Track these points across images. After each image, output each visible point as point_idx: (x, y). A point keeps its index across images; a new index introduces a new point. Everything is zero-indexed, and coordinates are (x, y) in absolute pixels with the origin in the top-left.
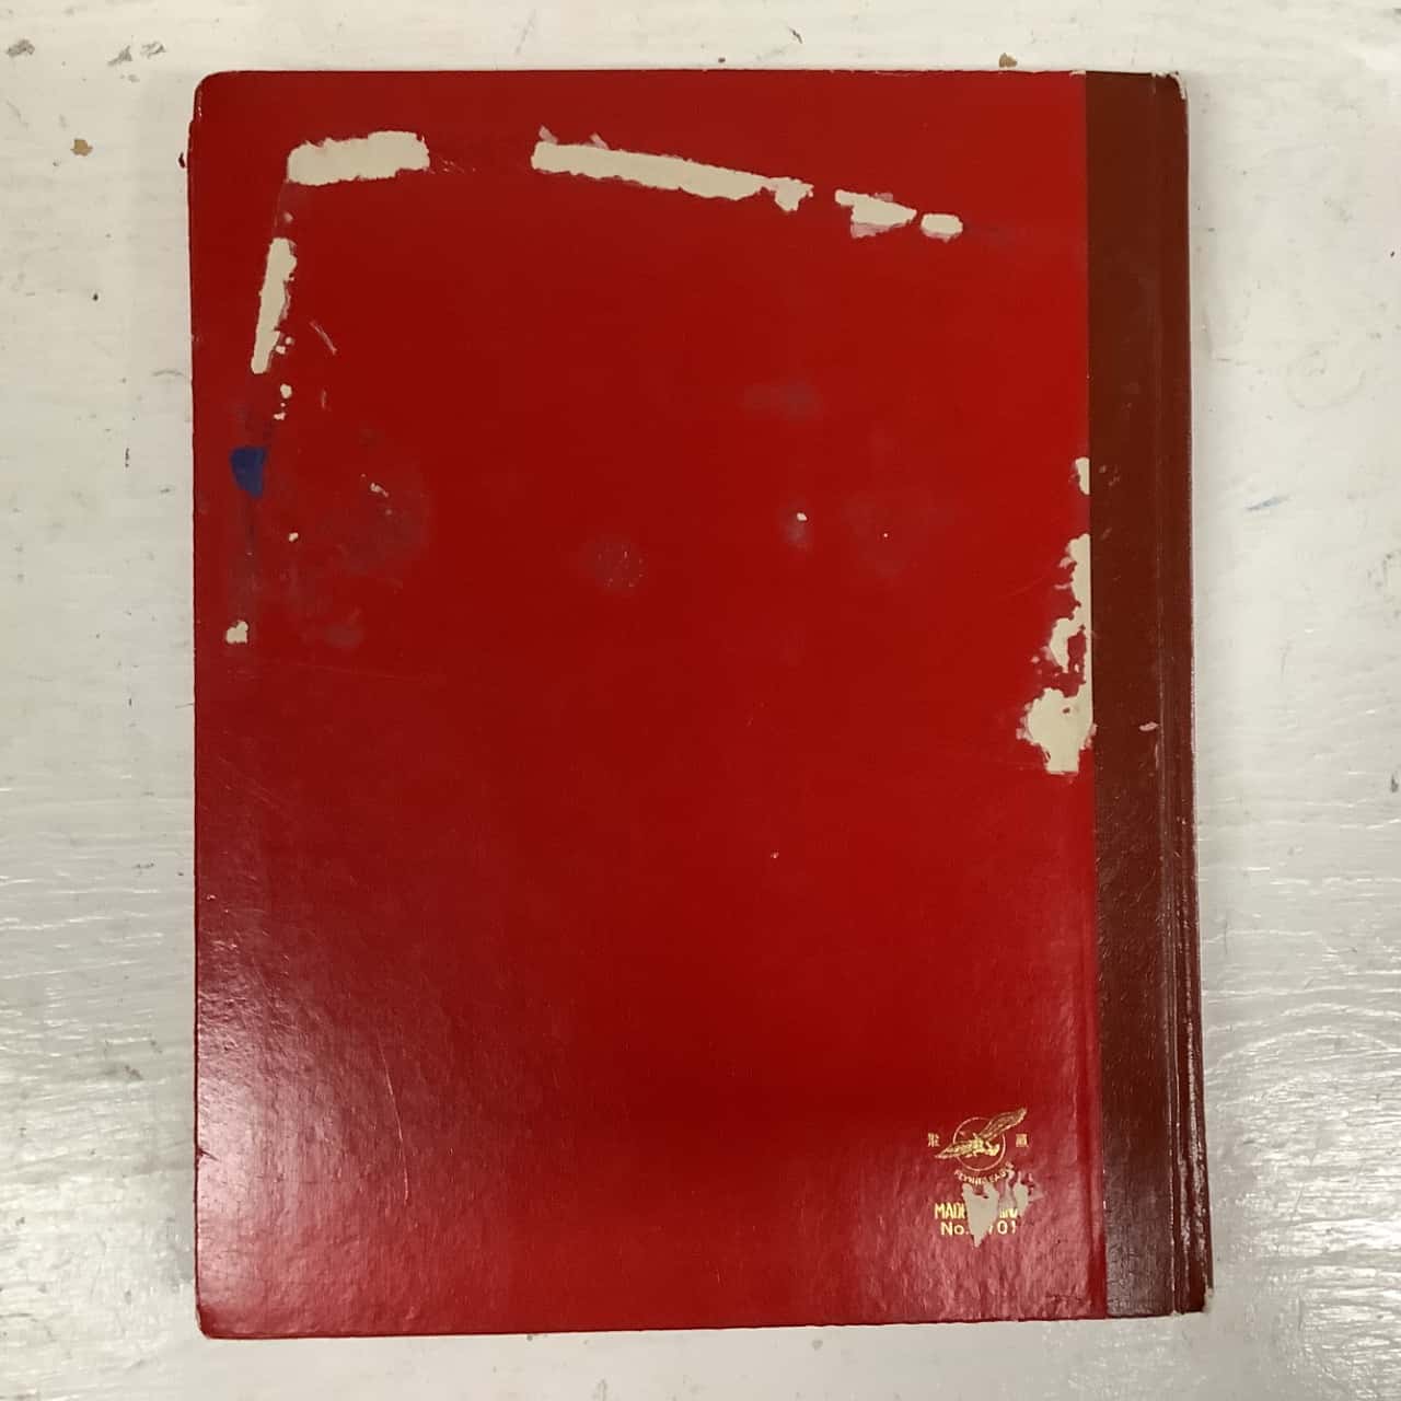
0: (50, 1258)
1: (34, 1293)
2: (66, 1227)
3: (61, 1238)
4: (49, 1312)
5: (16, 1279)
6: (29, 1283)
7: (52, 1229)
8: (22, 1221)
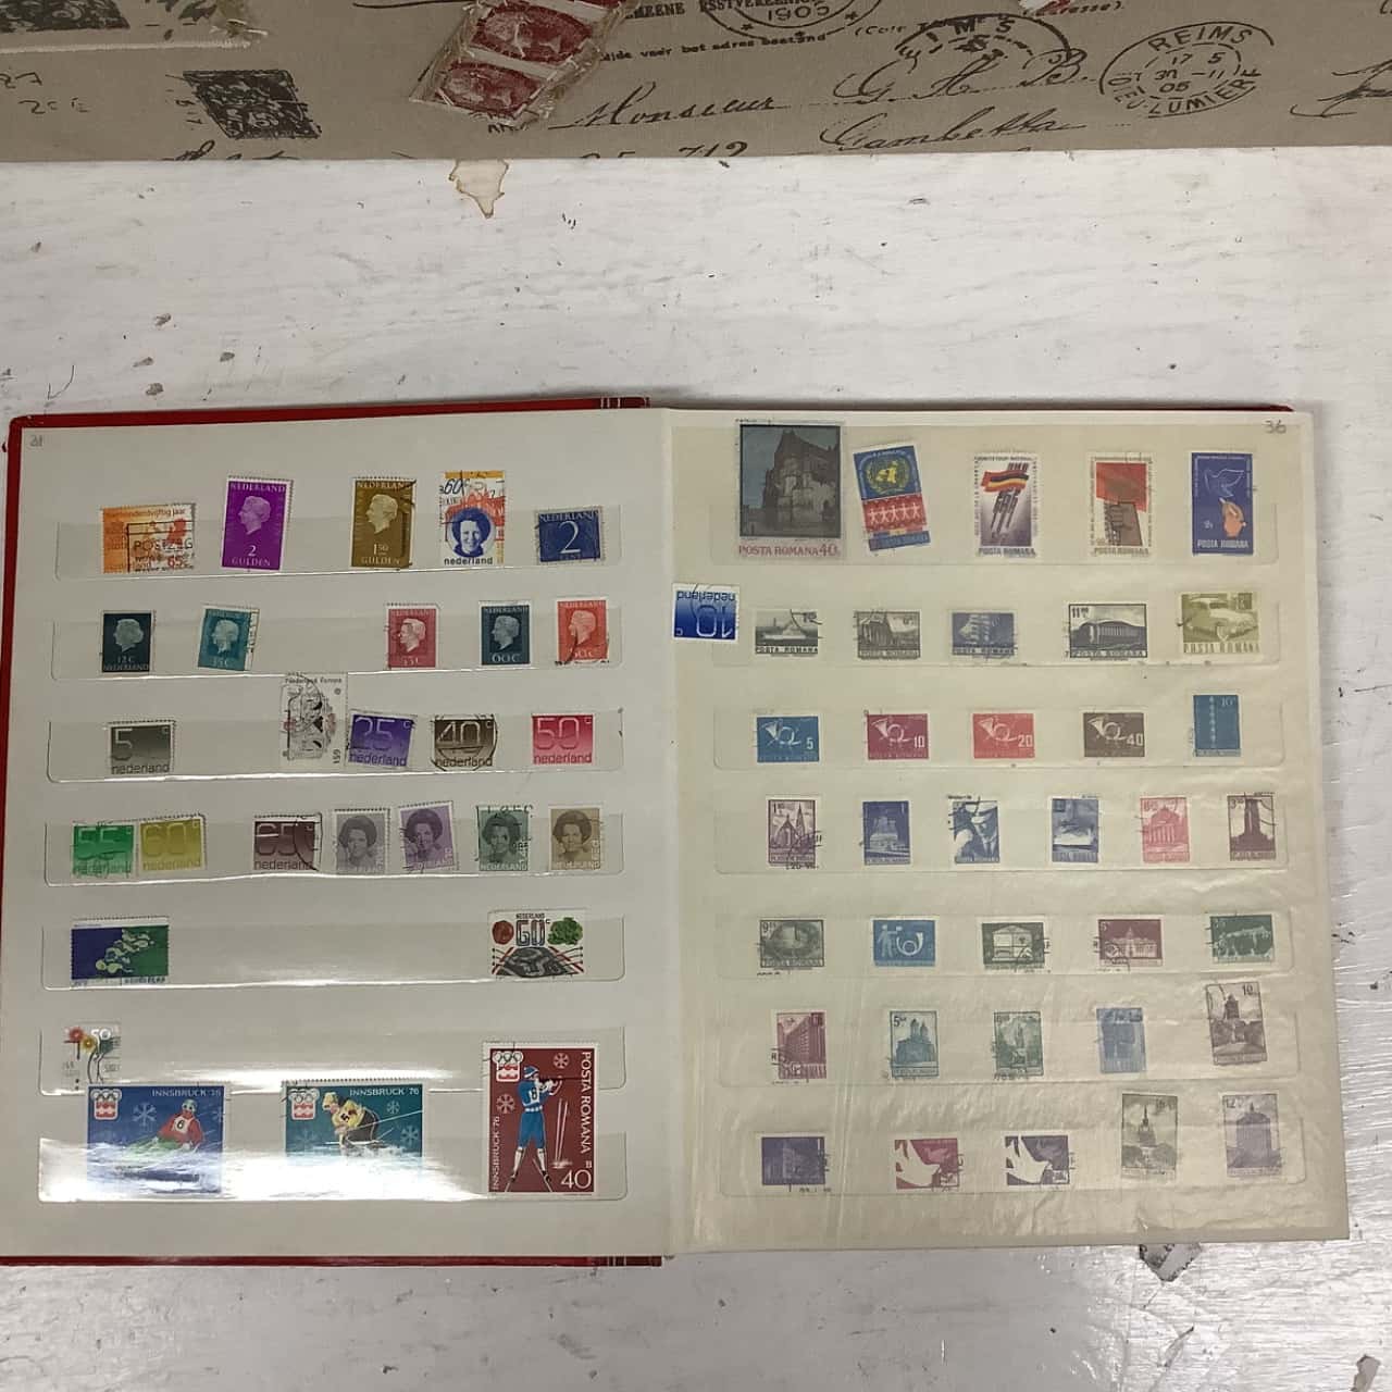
0: (43, 1317)
1: (31, 1341)
2: (54, 1294)
3: (51, 1301)
4: (43, 1355)
5: (18, 1331)
6: (28, 1334)
7: (45, 1295)
8: (24, 1289)
